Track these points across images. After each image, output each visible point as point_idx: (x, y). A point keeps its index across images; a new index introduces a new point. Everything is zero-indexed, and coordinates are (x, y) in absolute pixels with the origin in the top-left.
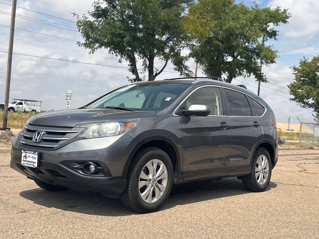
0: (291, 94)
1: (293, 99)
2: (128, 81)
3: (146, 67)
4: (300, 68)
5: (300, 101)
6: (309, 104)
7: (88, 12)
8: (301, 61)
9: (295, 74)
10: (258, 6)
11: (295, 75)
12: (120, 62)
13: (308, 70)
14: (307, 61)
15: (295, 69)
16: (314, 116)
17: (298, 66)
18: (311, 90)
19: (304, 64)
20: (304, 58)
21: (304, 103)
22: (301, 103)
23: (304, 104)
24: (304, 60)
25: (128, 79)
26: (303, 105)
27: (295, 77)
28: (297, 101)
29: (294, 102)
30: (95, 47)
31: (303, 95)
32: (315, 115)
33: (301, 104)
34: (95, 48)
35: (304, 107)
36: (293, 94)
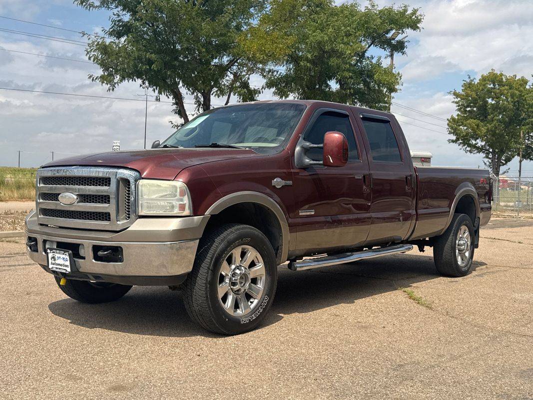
0: (450, 133)
1: (453, 141)
2: (173, 127)
3: (199, 105)
4: (463, 93)
5: (464, 144)
6: (478, 148)
7: (102, 29)
8: (464, 82)
9: (457, 103)
10: (375, 6)
11: (456, 105)
12: (158, 100)
13: (474, 95)
14: (473, 83)
15: (456, 95)
16: (485, 164)
17: (460, 90)
18: (478, 126)
19: (469, 87)
20: (470, 78)
21: (470, 145)
22: (466, 146)
23: (470, 147)
24: (468, 81)
25: (172, 125)
26: (468, 149)
27: (456, 106)
28: (460, 143)
29: (455, 145)
30: (116, 81)
31: (467, 134)
32: (488, 163)
33: (466, 148)
34: (115, 83)
35: (470, 152)
36: (453, 133)
